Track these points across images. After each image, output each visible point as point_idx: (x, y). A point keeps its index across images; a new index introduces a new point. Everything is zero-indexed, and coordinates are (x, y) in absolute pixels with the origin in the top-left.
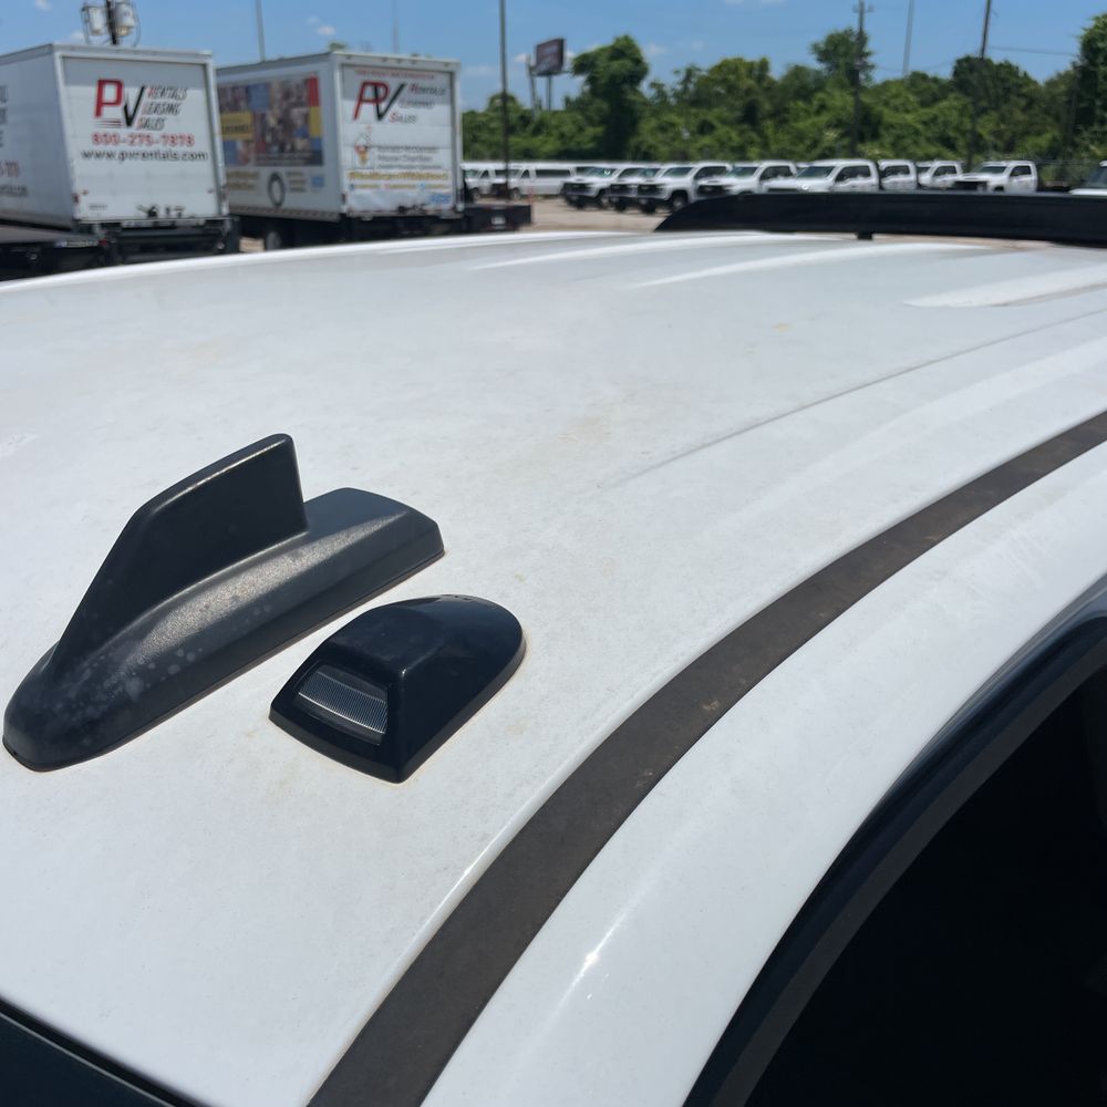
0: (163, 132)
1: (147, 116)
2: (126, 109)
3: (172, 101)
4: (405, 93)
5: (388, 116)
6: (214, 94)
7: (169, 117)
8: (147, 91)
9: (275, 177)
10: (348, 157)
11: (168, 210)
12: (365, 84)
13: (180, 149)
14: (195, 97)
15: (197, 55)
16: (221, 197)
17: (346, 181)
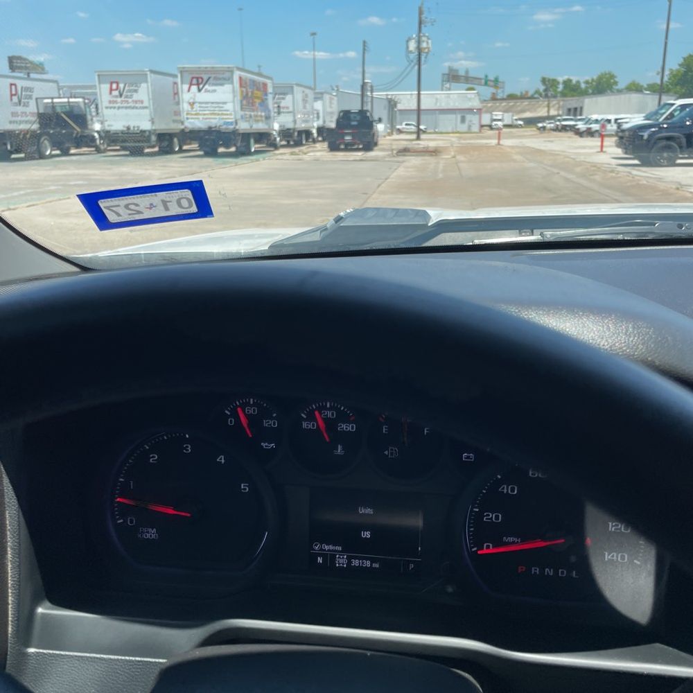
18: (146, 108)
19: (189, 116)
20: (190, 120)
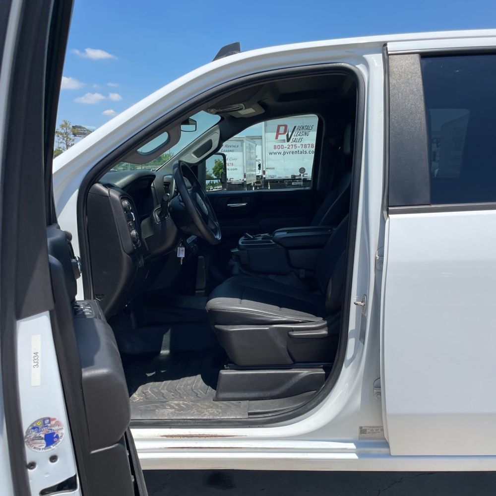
0: (301, 143)
1: (295, 137)
2: (288, 135)
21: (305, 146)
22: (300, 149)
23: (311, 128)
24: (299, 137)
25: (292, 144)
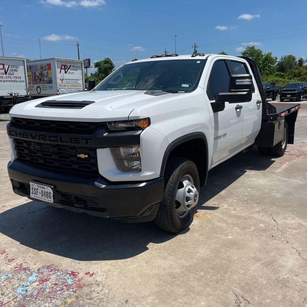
0: (14, 76)
1: (10, 72)
2: (5, 70)
3: (16, 69)
4: (71, 67)
5: (68, 72)
6: (26, 67)
7: (15, 72)
8: (10, 66)
9: (38, 87)
10: (59, 81)
11: (15, 94)
12: (62, 65)
13: (18, 80)
14: (21, 68)
15: (22, 58)
16: (28, 91)
17: (58, 87)
18: (23, 81)
19: (61, 87)
20: (61, 89)
21: (16, 78)
22: (14, 79)
23: (18, 67)
24: (12, 72)
25: (8, 76)
